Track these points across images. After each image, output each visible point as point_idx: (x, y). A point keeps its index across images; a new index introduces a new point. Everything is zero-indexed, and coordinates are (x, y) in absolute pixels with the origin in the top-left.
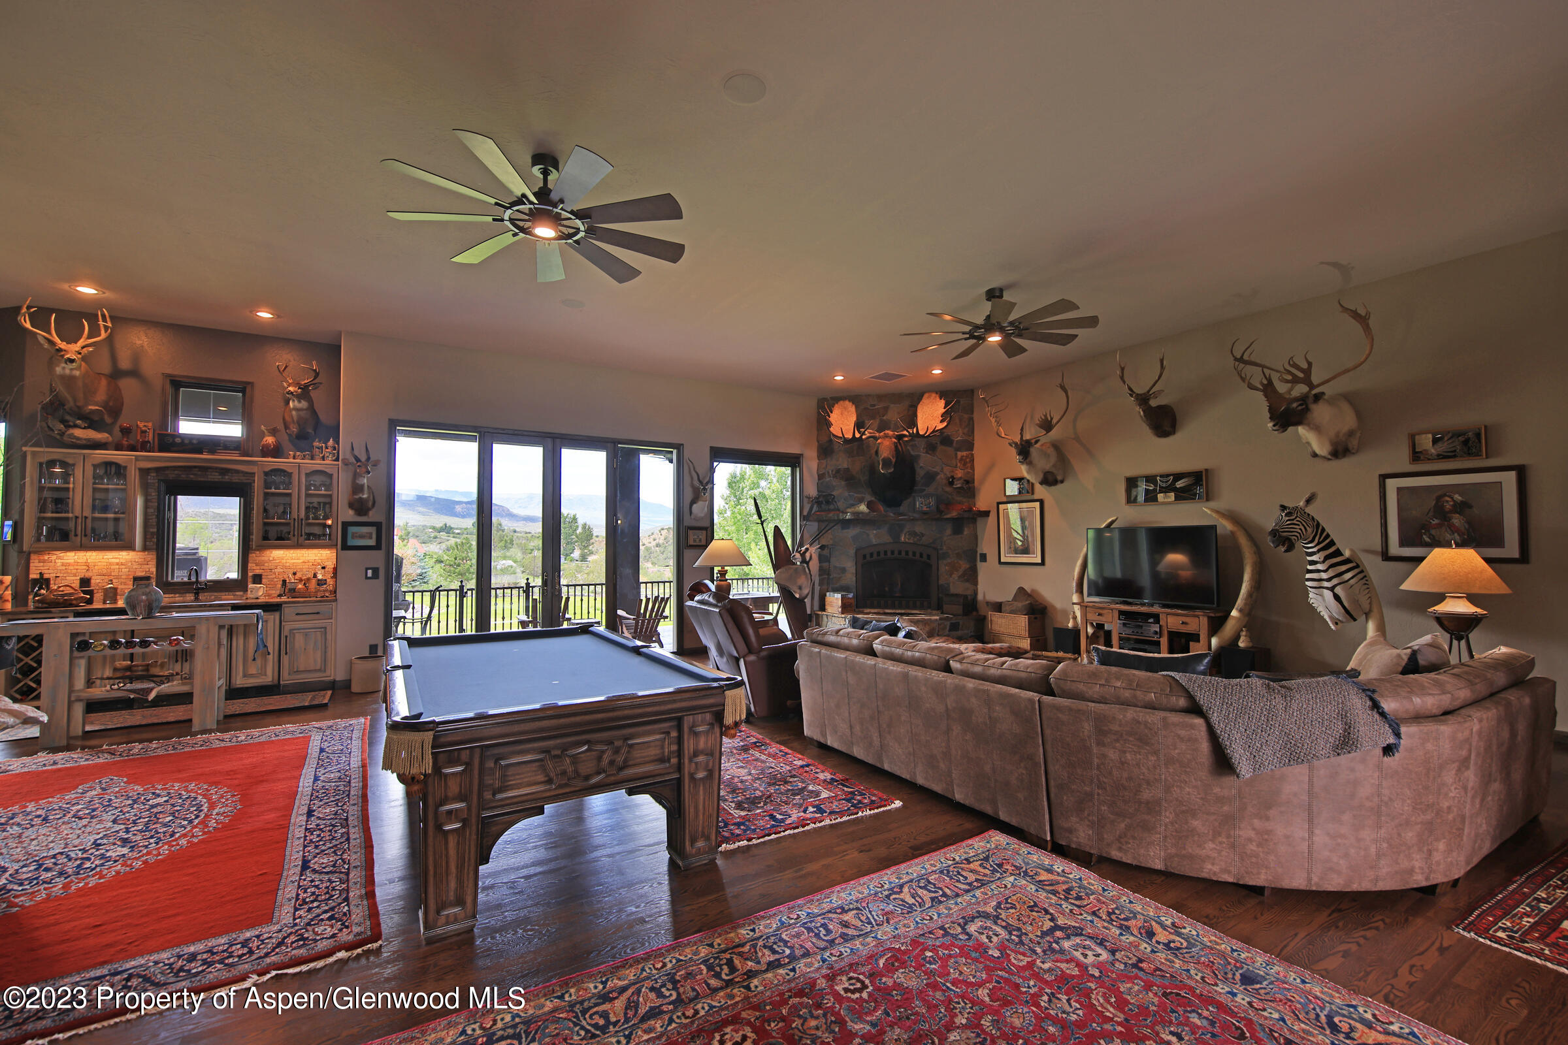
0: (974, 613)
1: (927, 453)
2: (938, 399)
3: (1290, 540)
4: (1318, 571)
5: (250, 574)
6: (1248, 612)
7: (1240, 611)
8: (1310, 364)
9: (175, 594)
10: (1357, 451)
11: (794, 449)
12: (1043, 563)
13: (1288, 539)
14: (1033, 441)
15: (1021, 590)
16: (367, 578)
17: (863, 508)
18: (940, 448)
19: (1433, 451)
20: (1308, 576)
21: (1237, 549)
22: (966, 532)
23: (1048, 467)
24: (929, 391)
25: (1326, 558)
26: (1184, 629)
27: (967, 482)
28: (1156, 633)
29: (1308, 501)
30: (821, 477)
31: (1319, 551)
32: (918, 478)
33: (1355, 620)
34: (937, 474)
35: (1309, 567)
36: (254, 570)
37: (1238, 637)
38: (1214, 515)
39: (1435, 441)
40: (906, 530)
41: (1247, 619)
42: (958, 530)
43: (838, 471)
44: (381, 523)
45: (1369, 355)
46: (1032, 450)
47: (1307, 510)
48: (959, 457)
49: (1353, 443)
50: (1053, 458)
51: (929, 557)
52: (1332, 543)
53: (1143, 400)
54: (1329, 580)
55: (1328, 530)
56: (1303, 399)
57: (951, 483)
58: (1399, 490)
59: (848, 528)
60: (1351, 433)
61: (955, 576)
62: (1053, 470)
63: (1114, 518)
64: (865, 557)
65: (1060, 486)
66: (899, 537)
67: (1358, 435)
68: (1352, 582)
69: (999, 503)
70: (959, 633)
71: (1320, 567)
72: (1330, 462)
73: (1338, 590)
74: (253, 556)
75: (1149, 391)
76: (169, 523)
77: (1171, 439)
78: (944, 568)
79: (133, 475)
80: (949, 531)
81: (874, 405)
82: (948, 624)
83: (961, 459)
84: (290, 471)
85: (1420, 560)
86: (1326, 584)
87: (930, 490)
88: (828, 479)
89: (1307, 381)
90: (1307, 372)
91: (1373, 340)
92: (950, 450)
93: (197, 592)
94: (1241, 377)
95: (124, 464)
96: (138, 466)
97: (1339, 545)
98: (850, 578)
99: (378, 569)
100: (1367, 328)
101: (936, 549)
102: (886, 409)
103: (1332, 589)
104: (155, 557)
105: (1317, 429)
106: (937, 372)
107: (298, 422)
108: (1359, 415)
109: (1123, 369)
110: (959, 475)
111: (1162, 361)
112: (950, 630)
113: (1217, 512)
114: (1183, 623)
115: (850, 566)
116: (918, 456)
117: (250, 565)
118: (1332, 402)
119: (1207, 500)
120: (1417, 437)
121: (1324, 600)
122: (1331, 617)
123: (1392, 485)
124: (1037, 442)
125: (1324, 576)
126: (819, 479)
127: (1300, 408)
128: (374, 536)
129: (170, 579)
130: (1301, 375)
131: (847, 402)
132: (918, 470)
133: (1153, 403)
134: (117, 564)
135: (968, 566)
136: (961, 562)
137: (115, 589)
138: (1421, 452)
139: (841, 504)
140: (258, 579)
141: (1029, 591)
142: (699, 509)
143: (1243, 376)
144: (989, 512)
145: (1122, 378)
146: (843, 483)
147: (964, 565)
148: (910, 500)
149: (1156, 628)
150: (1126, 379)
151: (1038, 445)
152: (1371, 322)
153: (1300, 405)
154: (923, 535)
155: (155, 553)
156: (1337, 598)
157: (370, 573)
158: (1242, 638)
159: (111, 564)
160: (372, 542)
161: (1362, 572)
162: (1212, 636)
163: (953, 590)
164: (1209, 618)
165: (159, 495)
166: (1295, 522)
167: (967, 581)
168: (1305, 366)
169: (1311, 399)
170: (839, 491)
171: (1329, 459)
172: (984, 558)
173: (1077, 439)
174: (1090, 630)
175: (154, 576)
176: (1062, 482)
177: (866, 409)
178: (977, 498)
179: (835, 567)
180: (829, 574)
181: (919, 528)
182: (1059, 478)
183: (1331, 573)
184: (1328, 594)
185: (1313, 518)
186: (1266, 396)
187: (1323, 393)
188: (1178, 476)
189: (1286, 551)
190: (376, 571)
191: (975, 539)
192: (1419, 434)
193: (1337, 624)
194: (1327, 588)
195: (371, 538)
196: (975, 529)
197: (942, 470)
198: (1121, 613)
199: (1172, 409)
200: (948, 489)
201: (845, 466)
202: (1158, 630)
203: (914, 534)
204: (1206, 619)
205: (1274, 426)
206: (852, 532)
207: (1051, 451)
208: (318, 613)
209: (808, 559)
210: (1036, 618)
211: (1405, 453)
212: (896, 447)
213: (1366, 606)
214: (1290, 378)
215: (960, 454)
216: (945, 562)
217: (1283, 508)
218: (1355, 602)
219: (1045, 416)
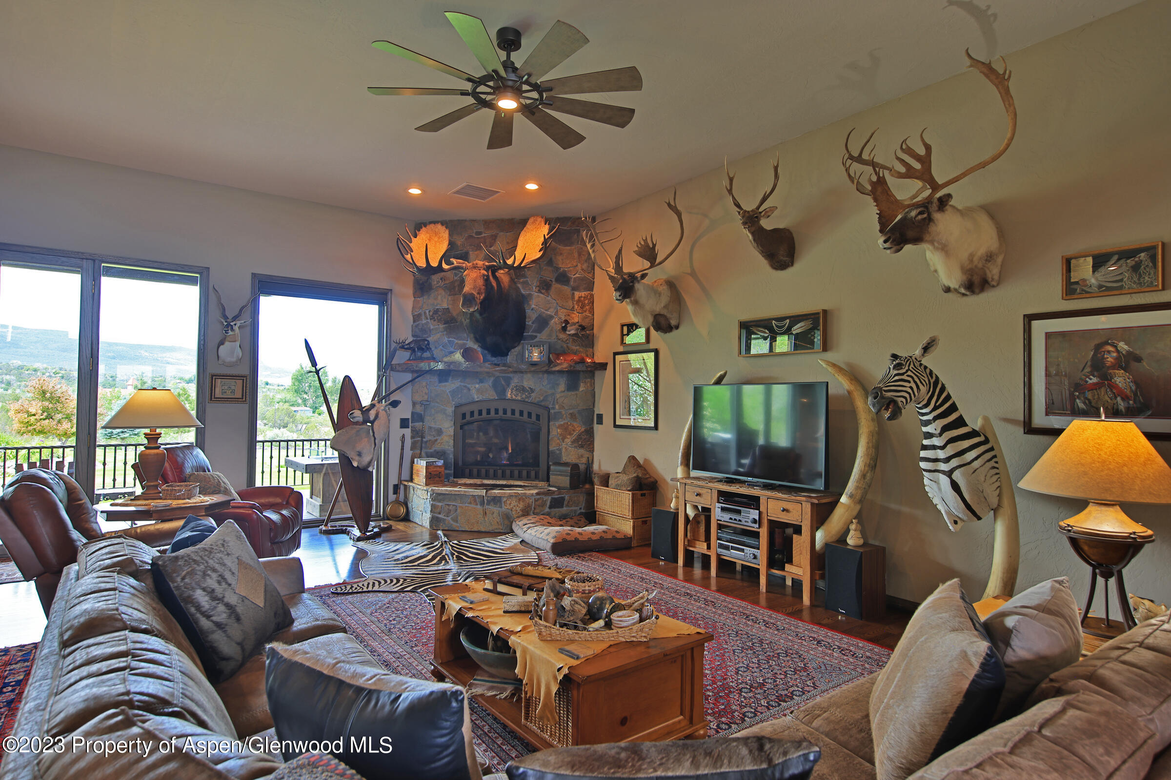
0: (587, 486)
1: (540, 292)
2: (543, 223)
3: (895, 402)
4: (934, 447)
6: (862, 500)
7: (851, 496)
8: (928, 148)
10: (998, 285)
11: (383, 285)
12: (656, 427)
13: (892, 402)
14: (639, 275)
15: (632, 459)
17: (458, 356)
18: (556, 286)
19: (1093, 281)
20: (923, 454)
21: (853, 414)
22: (582, 388)
23: (658, 309)
24: (533, 216)
25: (945, 429)
26: (784, 518)
27: (583, 328)
28: (754, 521)
29: (926, 349)
30: (416, 318)
31: (935, 418)
32: (529, 323)
33: (979, 518)
34: (551, 317)
35: (926, 442)
37: (847, 531)
38: (830, 369)
39: (1096, 267)
40: (513, 384)
41: (858, 507)
42: (572, 386)
43: (436, 312)
45: (1012, 139)
46: (637, 286)
47: (924, 362)
48: (576, 298)
49: (993, 272)
50: (665, 299)
51: (538, 417)
52: (953, 408)
53: (751, 219)
54: (947, 460)
55: (950, 389)
56: (925, 206)
57: (564, 329)
58: (1048, 335)
59: (446, 381)
60: (990, 257)
61: (568, 440)
62: (664, 312)
63: (722, 373)
64: (464, 416)
65: (675, 333)
66: (504, 392)
67: (1000, 260)
68: (976, 464)
69: (615, 354)
70: (564, 510)
71: (936, 441)
72: (965, 298)
73: (957, 476)
75: (758, 208)
77: (790, 271)
78: (555, 431)
80: (562, 386)
81: (480, 233)
82: (548, 499)
83: (579, 301)
85: (1057, 432)
86: (943, 467)
87: (542, 336)
88: (424, 321)
89: (926, 176)
90: (926, 160)
91: (1015, 114)
92: (566, 289)
94: (849, 175)
97: (963, 410)
98: (447, 442)
100: (1006, 94)
101: (547, 409)
102: (494, 238)
103: (949, 474)
105: (944, 249)
106: (532, 186)
108: (1001, 234)
109: (731, 180)
110: (576, 320)
111: (776, 169)
112: (550, 508)
113: (834, 365)
114: (784, 510)
115: (448, 427)
116: (530, 295)
118: (964, 213)
119: (825, 349)
120: (1073, 262)
121: (940, 489)
122: (949, 513)
123: (1040, 328)
124: (644, 276)
125: (941, 454)
126: (414, 321)
127: (920, 217)
130: (917, 166)
131: (439, 226)
132: (528, 312)
133: (767, 224)
135: (583, 429)
136: (575, 424)
138: (1077, 283)
139: (437, 353)
141: (641, 462)
142: (230, 352)
143: (852, 174)
144: (606, 364)
145: (730, 191)
146: (442, 326)
147: (579, 428)
148: (518, 349)
149: (754, 514)
150: (734, 192)
151: (645, 281)
152: (1012, 85)
153: (920, 213)
154: (532, 390)
156: (955, 486)
158: (852, 533)
161: (992, 449)
162: (817, 529)
163: (565, 459)
164: (812, 504)
166: (905, 377)
167: (582, 446)
168: (922, 151)
169: (935, 206)
170: (437, 335)
171: (964, 295)
172: (600, 418)
173: (693, 274)
174: (691, 513)
176: (677, 327)
177: (471, 237)
178: (595, 347)
179: (430, 428)
180: (422, 437)
181: (528, 381)
182: (673, 322)
183: (950, 450)
184: (944, 480)
185: (931, 372)
186: (875, 200)
187: (949, 196)
188: (796, 319)
189: (889, 419)
191: (592, 396)
192: (1076, 258)
193: (956, 522)
194: (943, 472)
196: (593, 385)
197: (556, 313)
198: (721, 493)
199: (791, 233)
200: (562, 336)
201: (445, 306)
202: (757, 518)
203: (522, 389)
204: (809, 506)
205: (885, 242)
206: (452, 385)
207: (664, 289)
209: (372, 418)
210: (643, 495)
211: (1057, 285)
212: (487, 280)
213: (994, 501)
214: (903, 170)
215: (577, 294)
216: (557, 424)
217: (895, 356)
218: (978, 492)
219: (645, 241)
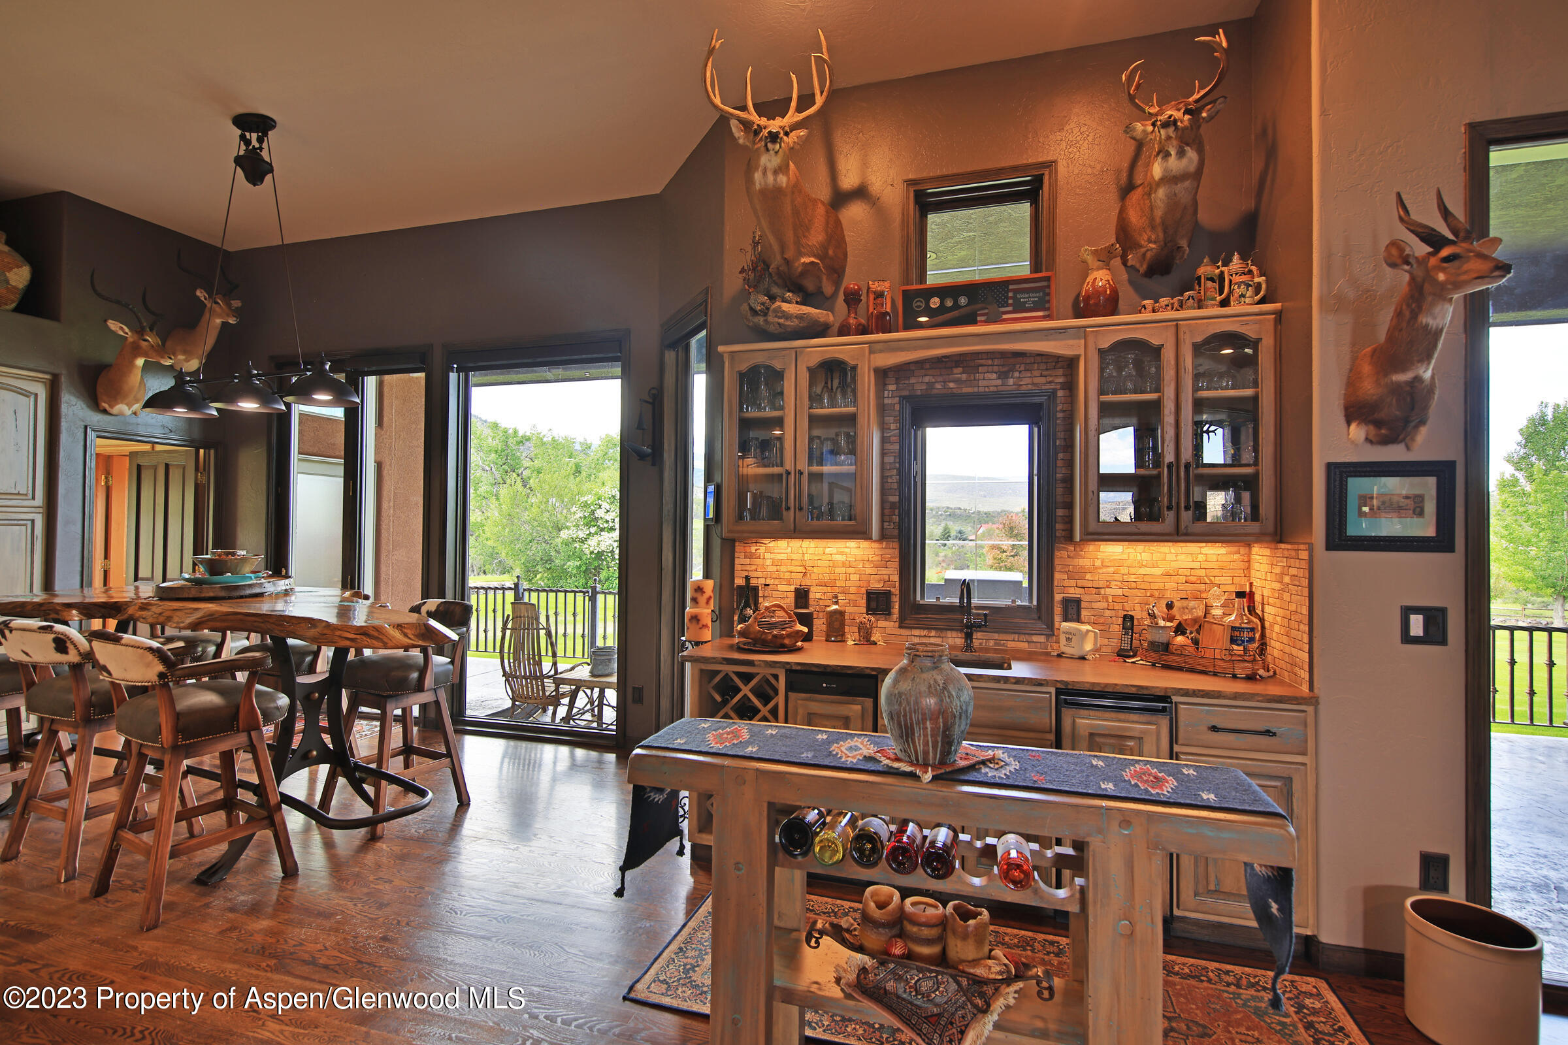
5: (1058, 597)
9: (929, 629)
16: (1407, 638)
36: (1064, 587)
44: (1451, 465)
74: (1061, 556)
76: (915, 483)
79: (866, 382)
84: (1155, 341)
93: (968, 632)
95: (852, 362)
96: (873, 365)
99: (1443, 611)
104: (897, 552)
107: (1163, 223)
117: (1057, 576)
128: (1430, 507)
129: (918, 598)
134: (844, 565)
137: (841, 613)
140: (1073, 609)
155: (896, 545)
157: (1417, 625)
159: (835, 564)
160: (1426, 528)
165: (901, 429)
175: (896, 591)
190: (1435, 619)
195: (1419, 512)
208: (1268, 733)
